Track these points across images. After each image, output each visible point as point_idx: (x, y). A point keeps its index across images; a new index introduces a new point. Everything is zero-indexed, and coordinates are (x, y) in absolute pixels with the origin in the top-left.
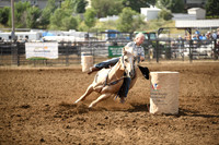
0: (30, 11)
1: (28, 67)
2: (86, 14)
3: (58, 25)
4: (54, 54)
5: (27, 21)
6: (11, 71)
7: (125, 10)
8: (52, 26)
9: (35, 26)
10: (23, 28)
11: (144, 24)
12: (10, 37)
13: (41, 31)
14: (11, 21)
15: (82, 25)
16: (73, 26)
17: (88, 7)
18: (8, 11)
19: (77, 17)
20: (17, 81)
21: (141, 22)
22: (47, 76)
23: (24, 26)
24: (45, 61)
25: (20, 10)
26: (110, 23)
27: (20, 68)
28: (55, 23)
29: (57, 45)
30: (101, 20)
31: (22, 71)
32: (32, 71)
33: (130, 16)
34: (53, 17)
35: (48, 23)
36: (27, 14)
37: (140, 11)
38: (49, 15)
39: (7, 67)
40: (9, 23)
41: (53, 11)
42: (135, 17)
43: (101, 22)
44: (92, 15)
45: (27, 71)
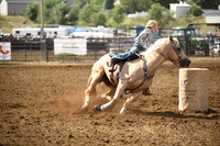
0: (58, 7)
1: (56, 63)
2: (115, 10)
3: (87, 21)
4: (82, 50)
5: (55, 17)
6: (40, 67)
7: (153, 6)
8: (80, 22)
9: (63, 22)
10: (52, 24)
11: (173, 19)
12: (39, 33)
13: (69, 27)
14: (40, 17)
15: (111, 21)
16: (102, 22)
17: (117, 3)
18: (37, 7)
19: (106, 13)
20: (45, 77)
21: (170, 18)
22: (76, 72)
23: (53, 22)
24: (74, 57)
25: (49, 6)
26: (139, 19)
27: (49, 64)
28: (84, 19)
29: (85, 41)
30: (130, 16)
31: (51, 67)
32: (61, 67)
33: (159, 12)
34: (81, 13)
35: (77, 19)
36: (55, 10)
37: (169, 7)
38: (77, 11)
39: (36, 63)
40: (38, 19)
41: (81, 7)
42: (164, 13)
43: (130, 18)
44: (121, 11)
45: (56, 67)
